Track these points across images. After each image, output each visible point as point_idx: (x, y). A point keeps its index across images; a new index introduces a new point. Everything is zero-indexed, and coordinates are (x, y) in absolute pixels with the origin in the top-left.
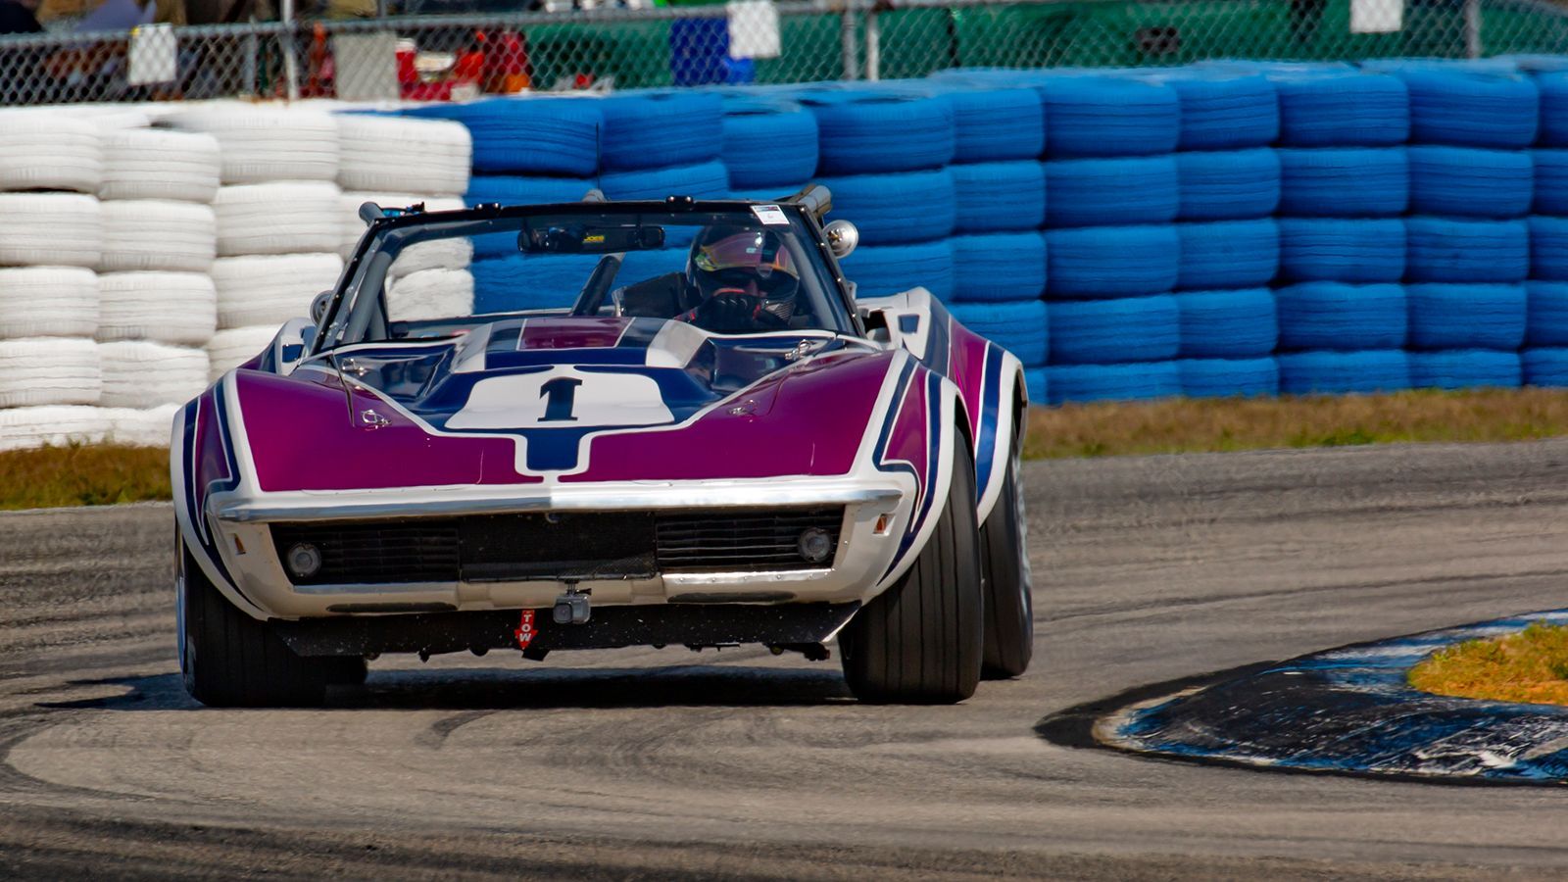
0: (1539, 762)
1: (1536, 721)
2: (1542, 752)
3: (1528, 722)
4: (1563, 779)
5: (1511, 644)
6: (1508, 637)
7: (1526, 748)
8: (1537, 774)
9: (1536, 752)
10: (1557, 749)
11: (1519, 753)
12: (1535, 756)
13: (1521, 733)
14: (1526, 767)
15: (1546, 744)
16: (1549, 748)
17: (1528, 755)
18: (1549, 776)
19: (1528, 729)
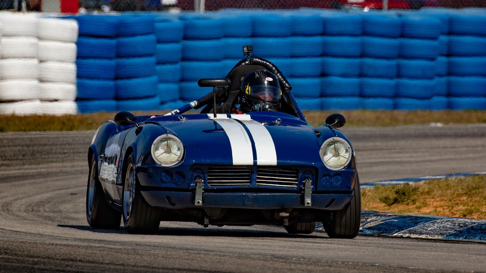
0: (369, 228)
1: (369, 216)
2: (370, 226)
3: (366, 216)
4: (376, 234)
5: (369, 191)
6: (368, 189)
7: (365, 224)
8: (368, 232)
9: (368, 225)
10: (375, 225)
11: (363, 226)
12: (368, 227)
13: (364, 219)
14: (365, 230)
15: (371, 223)
16: (372, 224)
17: (366, 226)
18: (372, 233)
19: (366, 218)
